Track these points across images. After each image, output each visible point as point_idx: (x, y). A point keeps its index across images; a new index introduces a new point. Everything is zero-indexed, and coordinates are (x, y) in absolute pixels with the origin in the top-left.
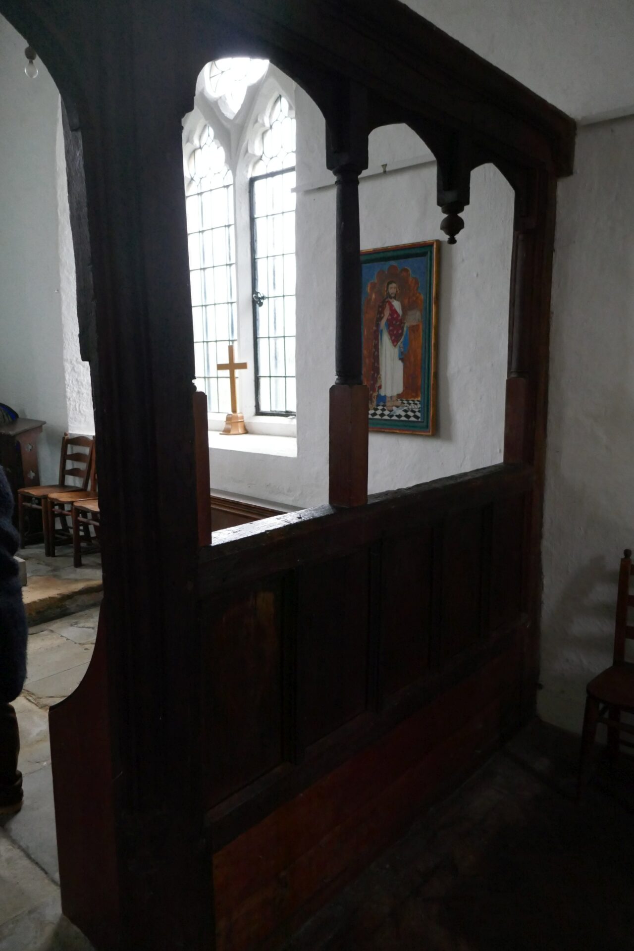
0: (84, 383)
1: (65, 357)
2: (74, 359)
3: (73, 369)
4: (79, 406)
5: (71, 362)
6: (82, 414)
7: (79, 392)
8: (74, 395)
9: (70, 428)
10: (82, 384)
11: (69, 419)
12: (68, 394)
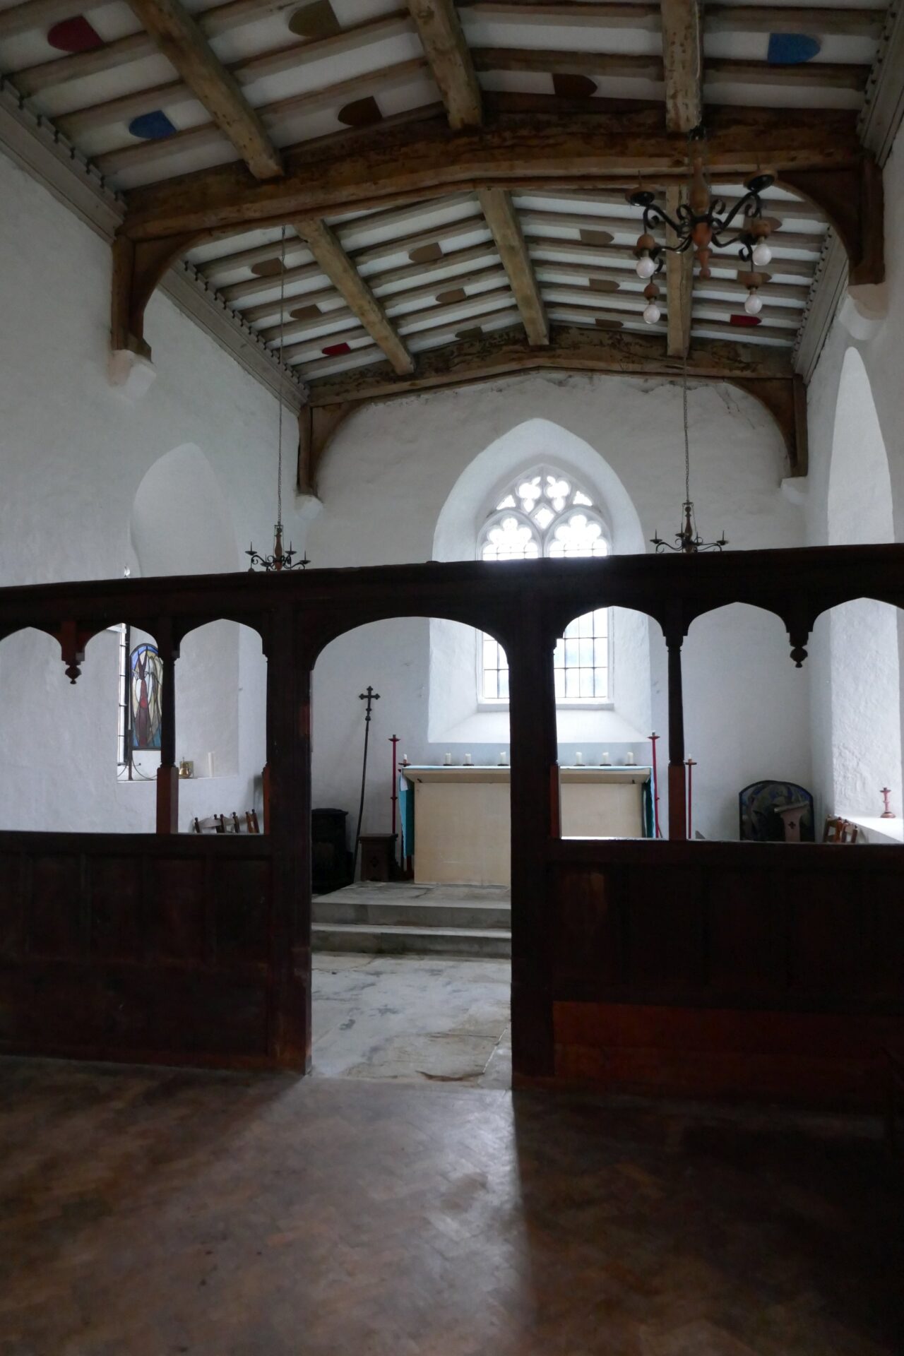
0: (850, 768)
1: (833, 743)
2: (842, 744)
3: (840, 754)
4: (845, 789)
5: (839, 748)
6: (847, 798)
7: (845, 777)
8: (841, 779)
9: (836, 811)
10: (848, 769)
11: (835, 803)
12: (835, 778)
